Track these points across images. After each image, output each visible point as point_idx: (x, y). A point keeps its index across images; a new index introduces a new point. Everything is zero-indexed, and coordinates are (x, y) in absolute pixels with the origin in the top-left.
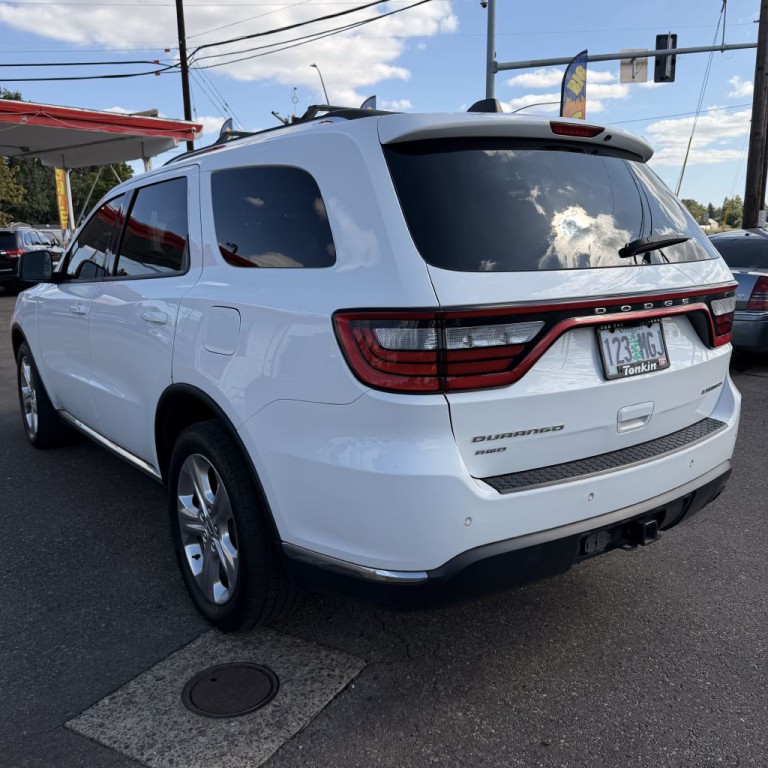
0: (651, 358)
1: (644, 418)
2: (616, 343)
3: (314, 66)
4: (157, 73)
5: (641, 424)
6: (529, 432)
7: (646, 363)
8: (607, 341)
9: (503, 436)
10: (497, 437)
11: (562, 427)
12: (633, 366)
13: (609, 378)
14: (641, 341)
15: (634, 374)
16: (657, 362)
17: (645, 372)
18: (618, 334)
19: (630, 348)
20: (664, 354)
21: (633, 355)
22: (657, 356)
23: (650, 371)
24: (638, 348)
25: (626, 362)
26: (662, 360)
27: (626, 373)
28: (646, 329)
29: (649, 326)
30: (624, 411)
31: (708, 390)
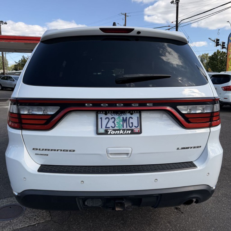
0: (128, 128)
1: (127, 154)
2: (107, 120)
3: (228, 22)
4: (169, 29)
5: (125, 156)
6: (58, 150)
7: (124, 130)
8: (101, 118)
9: (46, 150)
10: (43, 150)
11: (74, 151)
12: (115, 130)
13: (98, 134)
14: (124, 120)
15: (114, 134)
16: (132, 130)
17: (121, 134)
18: (109, 116)
19: (115, 122)
20: (139, 127)
21: (116, 125)
22: (133, 128)
23: (126, 134)
24: (121, 123)
25: (111, 128)
26: (137, 130)
27: (109, 133)
28: (128, 115)
29: (132, 114)
30: (110, 149)
31: (184, 148)
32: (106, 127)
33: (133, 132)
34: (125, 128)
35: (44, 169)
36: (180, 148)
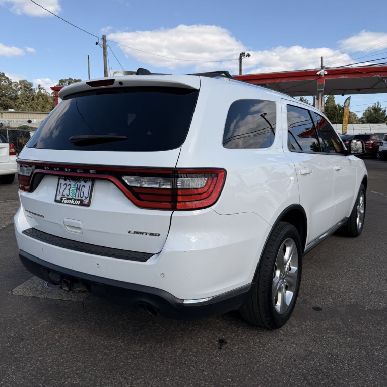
0: (79, 198)
1: (80, 229)
2: (65, 186)
5: (79, 231)
6: (36, 214)
7: (75, 199)
8: (61, 184)
10: (29, 212)
11: (43, 217)
12: (68, 199)
13: (56, 201)
14: (78, 189)
15: (66, 203)
16: (82, 201)
17: (72, 204)
18: (68, 182)
19: (71, 190)
20: (88, 198)
21: (71, 194)
22: (83, 198)
23: (75, 204)
24: (75, 191)
25: (66, 196)
26: (86, 202)
27: (63, 201)
28: (82, 183)
29: (85, 182)
30: (65, 220)
31: (137, 233)
32: (62, 195)
33: (82, 204)
34: (76, 197)
35: (34, 233)
36: (132, 232)
